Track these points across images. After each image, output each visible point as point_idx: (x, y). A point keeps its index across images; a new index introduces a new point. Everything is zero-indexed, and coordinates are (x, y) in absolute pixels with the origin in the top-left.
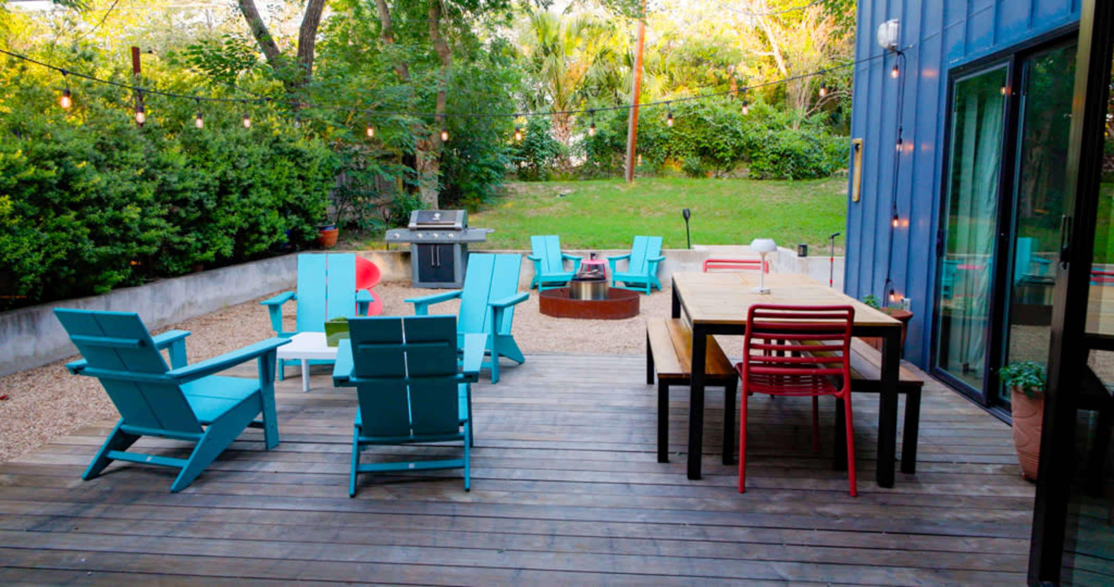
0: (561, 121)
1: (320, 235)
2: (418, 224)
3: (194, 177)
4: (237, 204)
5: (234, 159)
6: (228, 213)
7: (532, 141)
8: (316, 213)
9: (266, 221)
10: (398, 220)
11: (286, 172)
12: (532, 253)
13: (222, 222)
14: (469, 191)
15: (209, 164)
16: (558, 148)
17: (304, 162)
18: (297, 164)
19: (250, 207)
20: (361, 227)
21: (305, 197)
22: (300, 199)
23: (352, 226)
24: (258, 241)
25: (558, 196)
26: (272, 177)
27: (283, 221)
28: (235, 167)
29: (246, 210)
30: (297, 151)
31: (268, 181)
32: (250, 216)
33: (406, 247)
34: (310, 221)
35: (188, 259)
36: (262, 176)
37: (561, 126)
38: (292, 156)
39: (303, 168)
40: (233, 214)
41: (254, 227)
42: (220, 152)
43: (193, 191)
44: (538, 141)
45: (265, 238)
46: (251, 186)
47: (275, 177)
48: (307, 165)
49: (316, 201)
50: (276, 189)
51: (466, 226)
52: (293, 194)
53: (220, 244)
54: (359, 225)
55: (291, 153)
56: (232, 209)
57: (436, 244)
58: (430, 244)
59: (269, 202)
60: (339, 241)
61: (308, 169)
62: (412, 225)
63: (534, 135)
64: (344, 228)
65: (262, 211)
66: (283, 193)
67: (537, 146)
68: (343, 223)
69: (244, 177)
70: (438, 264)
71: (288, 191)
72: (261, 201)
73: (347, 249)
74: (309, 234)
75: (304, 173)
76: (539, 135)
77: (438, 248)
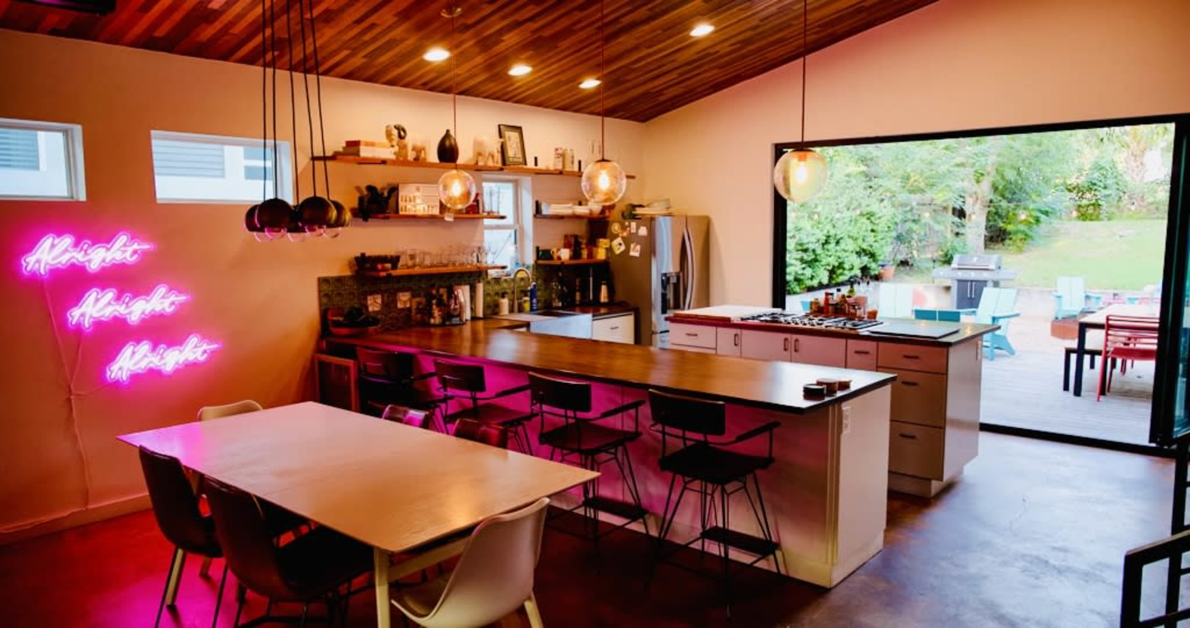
0: (1135, 156)
1: (882, 271)
2: (959, 265)
3: (813, 235)
4: (834, 250)
5: (834, 222)
6: (827, 255)
7: (1094, 181)
8: (880, 255)
9: (848, 261)
10: (943, 259)
11: (864, 229)
12: (1056, 291)
13: (824, 262)
14: (1016, 232)
15: (820, 226)
16: (1126, 186)
17: (876, 220)
18: (872, 222)
19: (840, 252)
20: (912, 265)
21: (875, 244)
22: (871, 246)
23: (904, 263)
24: (841, 274)
25: (1118, 237)
26: (854, 233)
27: (858, 260)
28: (834, 227)
29: (838, 254)
30: (871, 212)
31: (851, 234)
32: (839, 258)
33: (948, 283)
34: (875, 261)
35: (803, 284)
36: (849, 231)
37: (1135, 161)
38: (868, 216)
39: (874, 224)
40: (830, 256)
41: (841, 266)
42: (826, 218)
43: (812, 243)
44: (1101, 181)
45: (846, 272)
46: (841, 238)
47: (856, 232)
48: (877, 222)
49: (882, 246)
50: (856, 239)
51: (999, 268)
52: (868, 242)
53: (821, 276)
54: (910, 263)
55: (868, 214)
56: (830, 254)
57: (972, 281)
58: (967, 281)
59: (851, 249)
60: (895, 275)
61: (878, 224)
62: (954, 265)
63: (1096, 175)
64: (898, 265)
65: (847, 254)
66: (860, 242)
67: (1100, 186)
68: (897, 260)
69: (838, 233)
70: (973, 296)
71: (864, 240)
72: (846, 248)
73: (901, 282)
74: (874, 270)
75: (875, 228)
76: (1103, 175)
77: (974, 284)
